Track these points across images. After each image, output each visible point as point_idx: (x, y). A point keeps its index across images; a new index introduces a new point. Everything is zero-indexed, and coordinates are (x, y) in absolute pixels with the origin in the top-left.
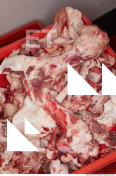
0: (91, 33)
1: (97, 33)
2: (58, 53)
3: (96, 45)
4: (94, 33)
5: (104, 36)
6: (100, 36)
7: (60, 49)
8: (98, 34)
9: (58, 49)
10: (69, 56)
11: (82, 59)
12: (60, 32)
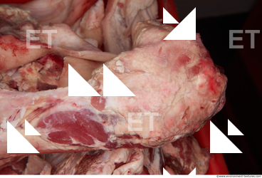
0: (174, 58)
1: (194, 62)
2: (34, 77)
3: (175, 110)
4: (184, 60)
5: (212, 86)
6: (200, 80)
7: (50, 64)
8: (195, 71)
9: (40, 61)
10: (61, 108)
11: (103, 136)
12: (78, 9)
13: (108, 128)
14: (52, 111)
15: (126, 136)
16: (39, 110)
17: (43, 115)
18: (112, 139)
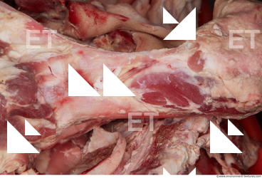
13: (204, 90)
14: (147, 72)
15: (222, 99)
16: (134, 70)
17: (137, 76)
18: (208, 101)
